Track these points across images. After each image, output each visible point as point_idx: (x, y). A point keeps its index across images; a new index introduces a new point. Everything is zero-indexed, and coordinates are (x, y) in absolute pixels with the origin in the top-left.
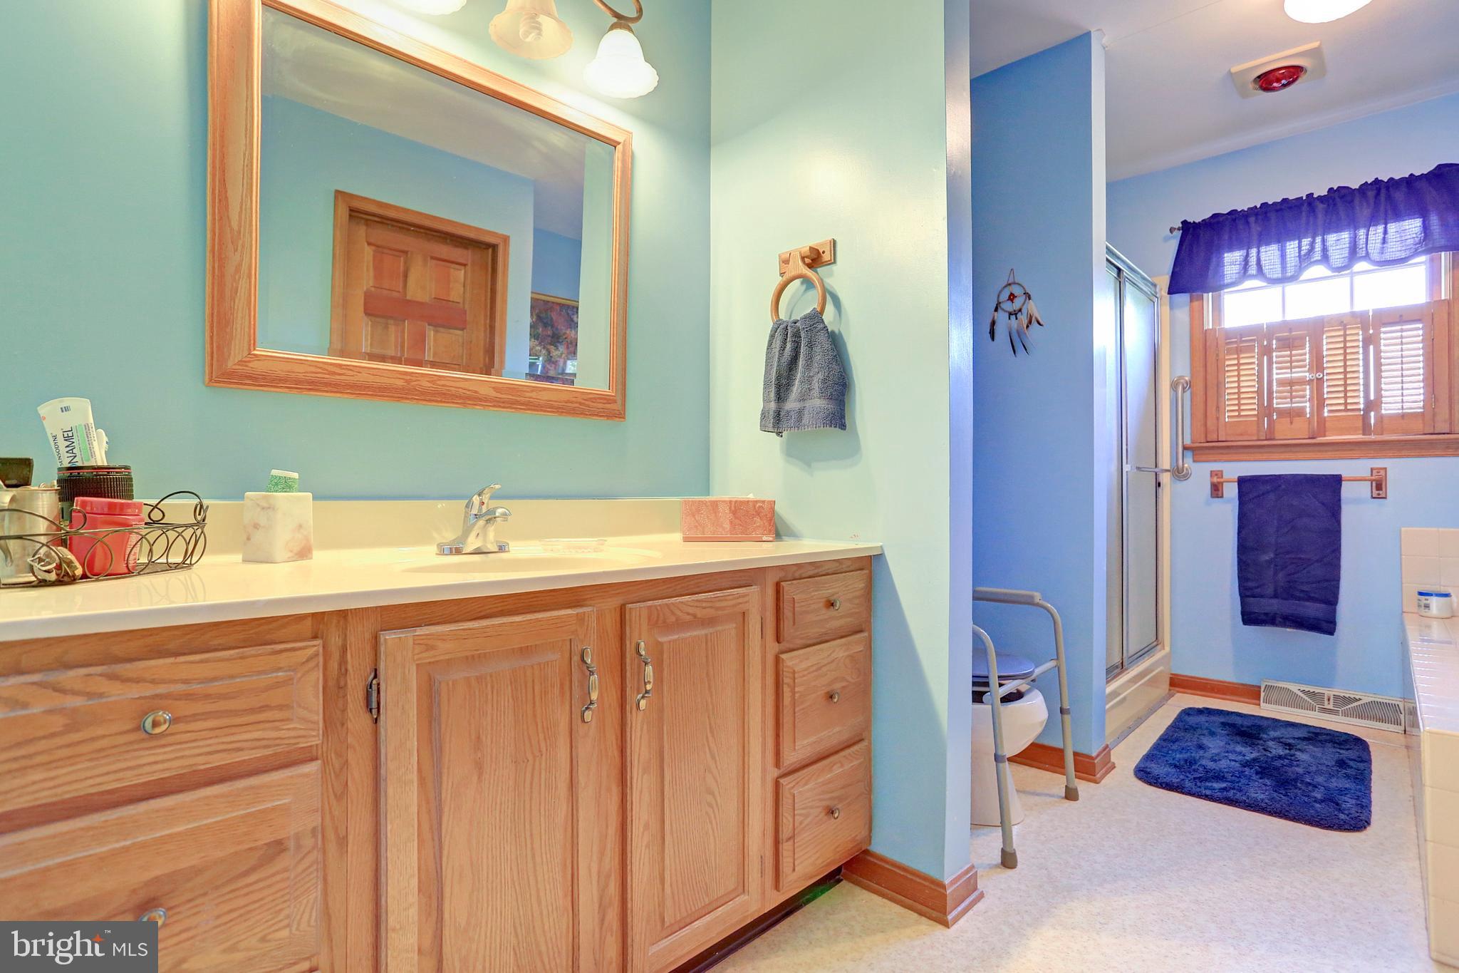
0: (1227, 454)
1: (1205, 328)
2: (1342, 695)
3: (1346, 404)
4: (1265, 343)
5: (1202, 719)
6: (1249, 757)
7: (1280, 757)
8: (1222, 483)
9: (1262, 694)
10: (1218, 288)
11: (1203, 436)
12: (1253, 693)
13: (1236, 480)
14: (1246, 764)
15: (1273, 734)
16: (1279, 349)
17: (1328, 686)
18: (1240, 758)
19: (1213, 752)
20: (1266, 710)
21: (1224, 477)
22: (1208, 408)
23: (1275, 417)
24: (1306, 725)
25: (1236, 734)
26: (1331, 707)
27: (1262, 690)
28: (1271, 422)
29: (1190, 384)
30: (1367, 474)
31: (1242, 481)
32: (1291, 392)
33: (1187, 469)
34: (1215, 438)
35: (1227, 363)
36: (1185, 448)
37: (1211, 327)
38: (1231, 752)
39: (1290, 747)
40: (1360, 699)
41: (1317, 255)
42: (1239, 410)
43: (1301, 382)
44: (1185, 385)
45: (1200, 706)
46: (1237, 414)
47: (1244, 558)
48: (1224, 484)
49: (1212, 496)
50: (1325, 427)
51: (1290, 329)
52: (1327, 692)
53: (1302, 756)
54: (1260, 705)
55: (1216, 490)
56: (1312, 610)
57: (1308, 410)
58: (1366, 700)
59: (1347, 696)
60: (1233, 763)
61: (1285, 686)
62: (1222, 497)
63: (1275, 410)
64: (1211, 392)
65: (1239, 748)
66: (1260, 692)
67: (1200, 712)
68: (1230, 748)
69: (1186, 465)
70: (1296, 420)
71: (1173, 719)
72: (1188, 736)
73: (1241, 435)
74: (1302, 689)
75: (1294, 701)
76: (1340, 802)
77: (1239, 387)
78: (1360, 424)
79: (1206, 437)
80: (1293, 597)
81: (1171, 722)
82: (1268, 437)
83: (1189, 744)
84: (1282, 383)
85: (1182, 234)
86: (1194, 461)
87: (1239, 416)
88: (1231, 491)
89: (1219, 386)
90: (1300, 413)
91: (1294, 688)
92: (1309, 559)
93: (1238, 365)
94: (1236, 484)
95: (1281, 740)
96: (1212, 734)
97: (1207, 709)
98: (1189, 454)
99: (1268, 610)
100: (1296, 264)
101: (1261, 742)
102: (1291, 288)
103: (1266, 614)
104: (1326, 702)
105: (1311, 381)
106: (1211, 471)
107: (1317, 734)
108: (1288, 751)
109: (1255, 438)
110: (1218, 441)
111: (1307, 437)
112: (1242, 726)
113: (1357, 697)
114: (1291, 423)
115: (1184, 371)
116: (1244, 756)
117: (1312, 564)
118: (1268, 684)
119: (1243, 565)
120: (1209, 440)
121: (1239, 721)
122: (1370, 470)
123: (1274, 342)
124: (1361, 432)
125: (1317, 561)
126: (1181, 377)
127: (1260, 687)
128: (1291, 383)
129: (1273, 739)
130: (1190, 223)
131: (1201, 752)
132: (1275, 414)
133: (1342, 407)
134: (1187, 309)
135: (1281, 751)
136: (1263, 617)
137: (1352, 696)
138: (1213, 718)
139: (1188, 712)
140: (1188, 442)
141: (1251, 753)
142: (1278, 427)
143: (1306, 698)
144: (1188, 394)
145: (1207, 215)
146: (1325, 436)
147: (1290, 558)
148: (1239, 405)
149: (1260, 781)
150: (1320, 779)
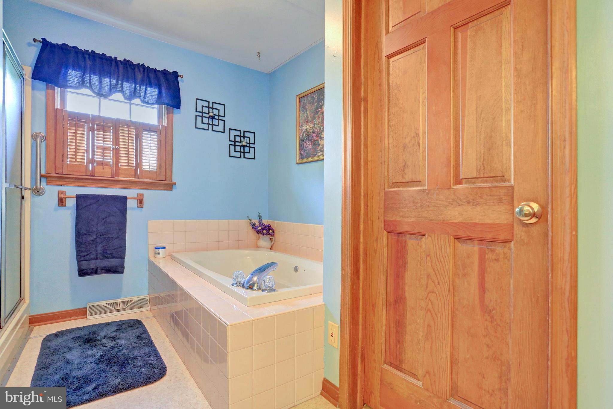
0: (68, 182)
1: (56, 107)
2: (125, 300)
3: (128, 163)
4: (91, 125)
5: (59, 340)
6: (98, 355)
7: (112, 348)
8: (65, 198)
9: (88, 311)
10: (64, 86)
11: (53, 170)
12: (82, 313)
13: (75, 196)
14: (99, 361)
15: (102, 334)
16: (98, 130)
17: (119, 297)
18: (94, 359)
19: (76, 362)
20: (92, 320)
21: (66, 195)
22: (57, 155)
23: (95, 165)
24: (114, 322)
25: (85, 343)
26: (121, 308)
27: (88, 309)
28: (93, 166)
29: (45, 138)
30: (136, 196)
31: (79, 198)
32: (104, 153)
33: (42, 189)
34: (61, 171)
35: (69, 131)
36: (42, 176)
37: (59, 108)
38: (87, 357)
39: (113, 338)
40: (133, 300)
41: (119, 88)
42: (76, 158)
43: (108, 149)
44: (42, 138)
45: (55, 331)
46: (74, 160)
47: (79, 240)
48: (67, 199)
49: (59, 205)
50: (119, 172)
51: (104, 121)
52: (119, 301)
53: (122, 342)
54: (87, 318)
55: (61, 202)
56: (113, 263)
57: (111, 163)
58: (135, 300)
59: (127, 300)
60: (91, 365)
61: (99, 304)
62: (65, 206)
63: (95, 161)
64: (59, 146)
65: (90, 352)
66: (87, 310)
67: (57, 335)
68: (85, 355)
69: (41, 187)
70: (106, 167)
71: (39, 348)
72: (56, 357)
73: (76, 172)
74: (107, 303)
75: (103, 310)
76: (151, 362)
77: (76, 146)
78: (133, 173)
79: (55, 170)
80: (106, 258)
81: (39, 351)
82: (91, 175)
83: (59, 364)
84: (98, 148)
85: (42, 46)
86: (47, 185)
87: (76, 161)
88: (71, 203)
89: (64, 143)
90: (107, 164)
91: (103, 303)
92: (113, 237)
93: (76, 133)
94: (75, 198)
95: (108, 336)
96: (71, 349)
97: (60, 332)
98: (44, 180)
99: (93, 266)
100: (108, 89)
101: (99, 342)
102: (104, 101)
103: (93, 269)
104: (119, 306)
105: (113, 149)
106: (58, 191)
107: (121, 325)
108: (114, 342)
109: (85, 174)
110: (63, 174)
111: (110, 177)
112: (84, 335)
113: (131, 300)
114: (103, 168)
115: (41, 129)
116: (95, 356)
117: (114, 239)
118: (90, 305)
119: (78, 244)
120: (57, 173)
121: (81, 333)
122: (137, 194)
123: (95, 126)
124: (134, 177)
125: (116, 238)
126: (38, 133)
127: (86, 308)
128: (103, 149)
129: (104, 337)
130: (48, 42)
131: (69, 366)
132: (95, 163)
133: (126, 164)
134: (44, 93)
135: (112, 344)
136: (91, 271)
137: (129, 300)
138: (65, 337)
139: (47, 339)
140: (43, 172)
141: (97, 352)
142: (96, 170)
143: (110, 307)
144: (44, 144)
145: (60, 42)
146: (119, 177)
147: (104, 238)
148: (76, 155)
149: (111, 370)
150: (136, 352)
